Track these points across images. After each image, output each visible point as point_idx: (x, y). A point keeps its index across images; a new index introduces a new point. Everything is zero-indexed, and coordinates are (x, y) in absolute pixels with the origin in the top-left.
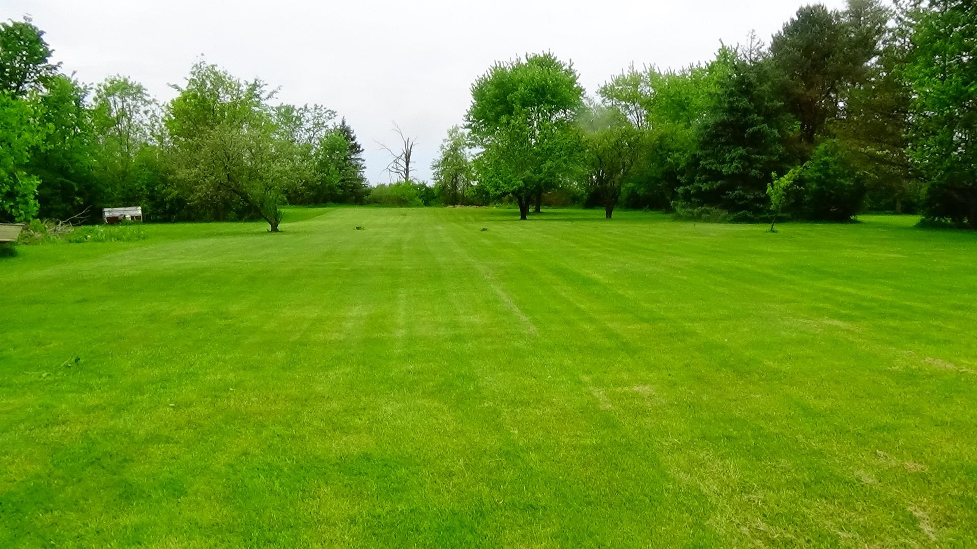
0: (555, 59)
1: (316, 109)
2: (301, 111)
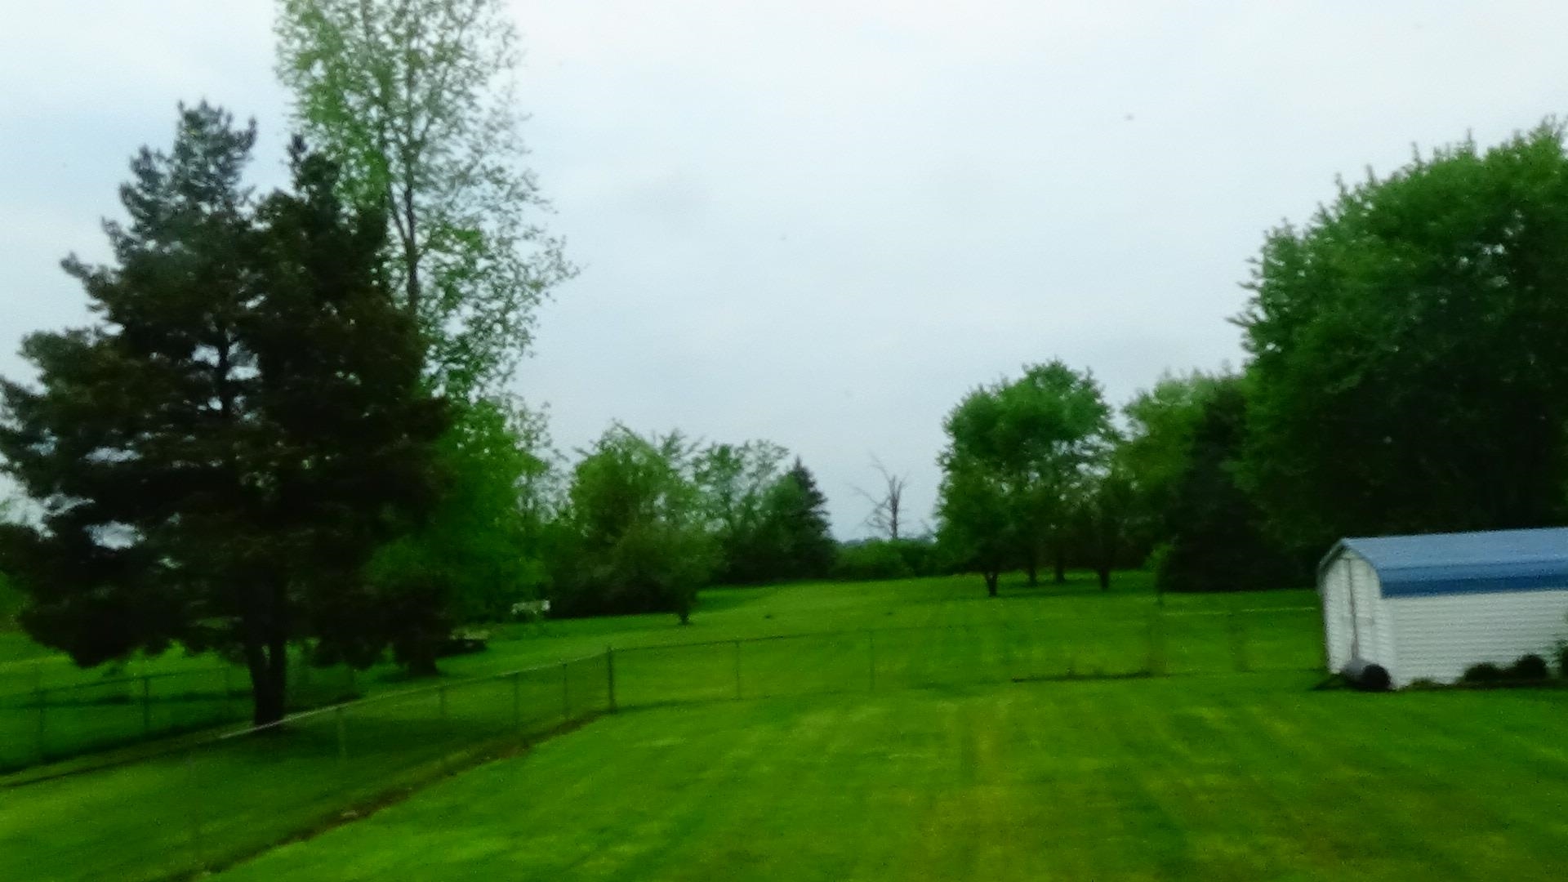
0: (1066, 367)
1: (759, 445)
2: (740, 451)
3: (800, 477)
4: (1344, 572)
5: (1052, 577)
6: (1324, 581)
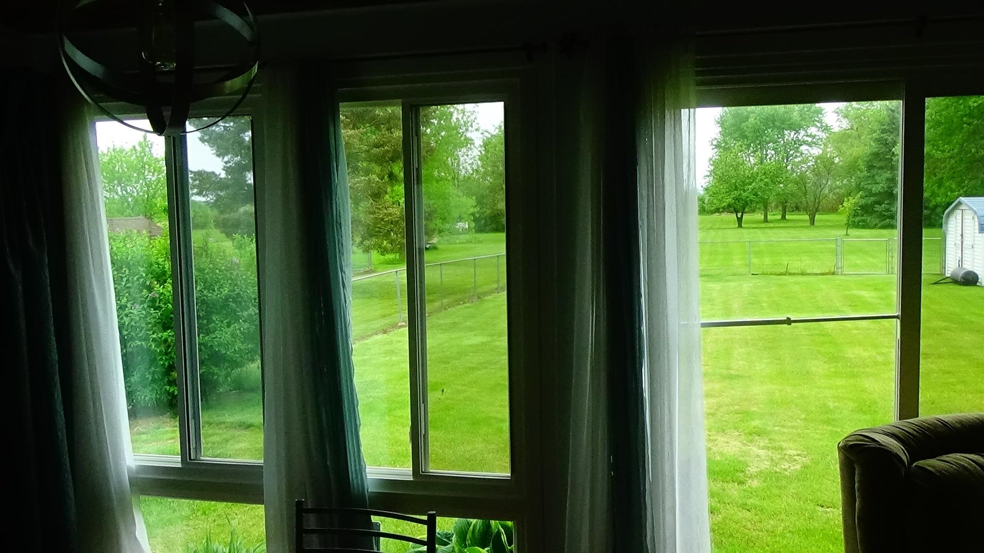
4: (959, 217)
5: (780, 217)
6: (947, 223)
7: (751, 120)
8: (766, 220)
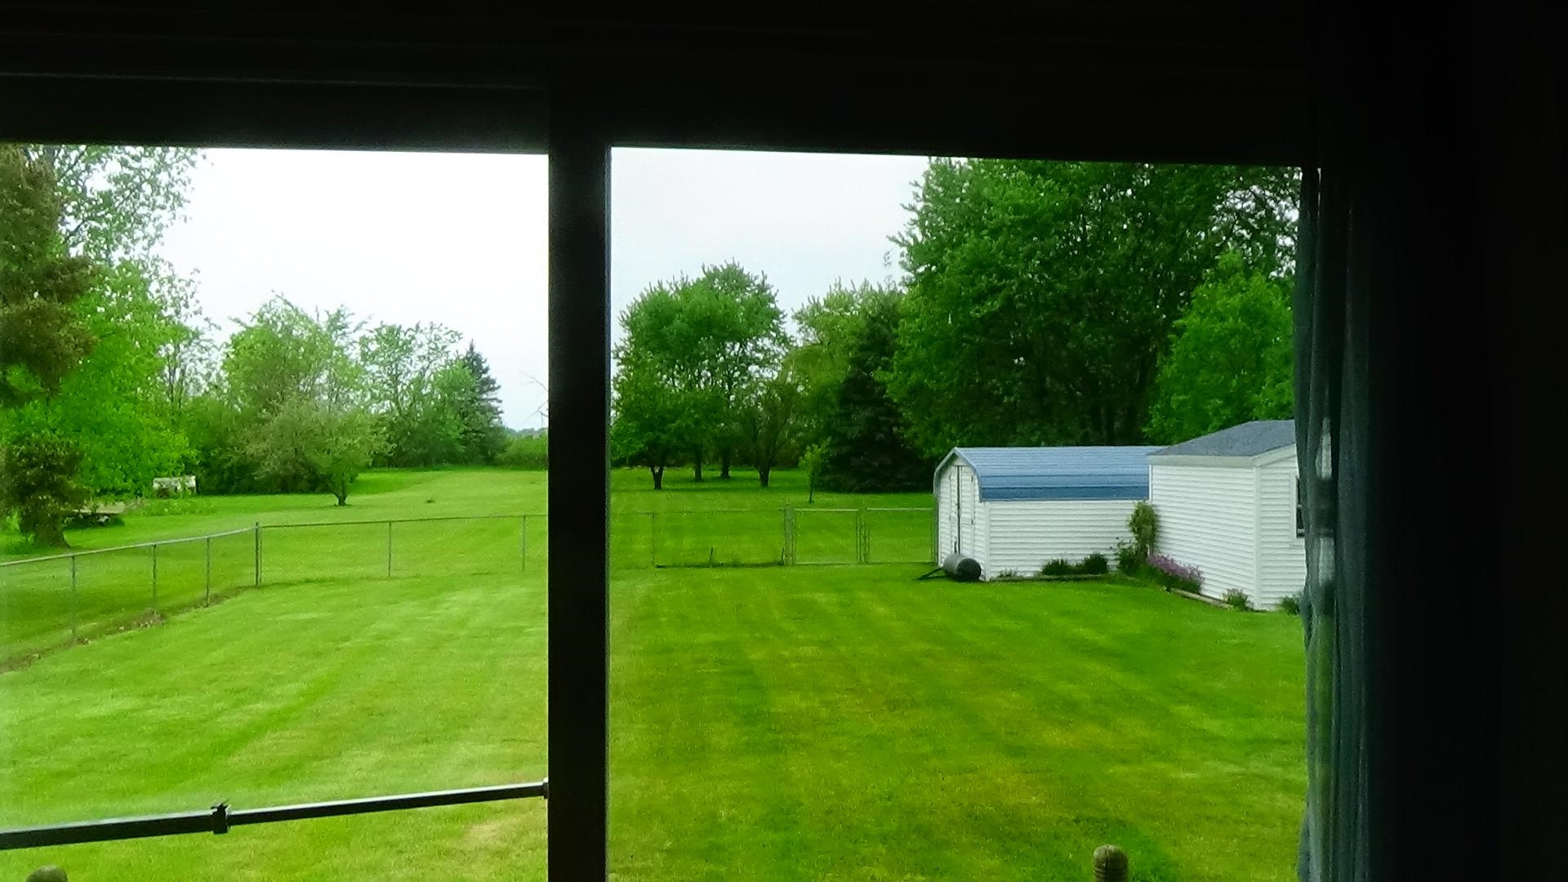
0: (742, 270)
1: (431, 328)
2: (410, 333)
3: (473, 363)
4: (954, 477)
5: (719, 473)
6: (938, 485)
7: (677, 323)
8: (698, 478)
